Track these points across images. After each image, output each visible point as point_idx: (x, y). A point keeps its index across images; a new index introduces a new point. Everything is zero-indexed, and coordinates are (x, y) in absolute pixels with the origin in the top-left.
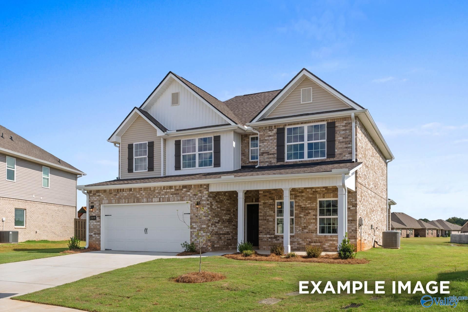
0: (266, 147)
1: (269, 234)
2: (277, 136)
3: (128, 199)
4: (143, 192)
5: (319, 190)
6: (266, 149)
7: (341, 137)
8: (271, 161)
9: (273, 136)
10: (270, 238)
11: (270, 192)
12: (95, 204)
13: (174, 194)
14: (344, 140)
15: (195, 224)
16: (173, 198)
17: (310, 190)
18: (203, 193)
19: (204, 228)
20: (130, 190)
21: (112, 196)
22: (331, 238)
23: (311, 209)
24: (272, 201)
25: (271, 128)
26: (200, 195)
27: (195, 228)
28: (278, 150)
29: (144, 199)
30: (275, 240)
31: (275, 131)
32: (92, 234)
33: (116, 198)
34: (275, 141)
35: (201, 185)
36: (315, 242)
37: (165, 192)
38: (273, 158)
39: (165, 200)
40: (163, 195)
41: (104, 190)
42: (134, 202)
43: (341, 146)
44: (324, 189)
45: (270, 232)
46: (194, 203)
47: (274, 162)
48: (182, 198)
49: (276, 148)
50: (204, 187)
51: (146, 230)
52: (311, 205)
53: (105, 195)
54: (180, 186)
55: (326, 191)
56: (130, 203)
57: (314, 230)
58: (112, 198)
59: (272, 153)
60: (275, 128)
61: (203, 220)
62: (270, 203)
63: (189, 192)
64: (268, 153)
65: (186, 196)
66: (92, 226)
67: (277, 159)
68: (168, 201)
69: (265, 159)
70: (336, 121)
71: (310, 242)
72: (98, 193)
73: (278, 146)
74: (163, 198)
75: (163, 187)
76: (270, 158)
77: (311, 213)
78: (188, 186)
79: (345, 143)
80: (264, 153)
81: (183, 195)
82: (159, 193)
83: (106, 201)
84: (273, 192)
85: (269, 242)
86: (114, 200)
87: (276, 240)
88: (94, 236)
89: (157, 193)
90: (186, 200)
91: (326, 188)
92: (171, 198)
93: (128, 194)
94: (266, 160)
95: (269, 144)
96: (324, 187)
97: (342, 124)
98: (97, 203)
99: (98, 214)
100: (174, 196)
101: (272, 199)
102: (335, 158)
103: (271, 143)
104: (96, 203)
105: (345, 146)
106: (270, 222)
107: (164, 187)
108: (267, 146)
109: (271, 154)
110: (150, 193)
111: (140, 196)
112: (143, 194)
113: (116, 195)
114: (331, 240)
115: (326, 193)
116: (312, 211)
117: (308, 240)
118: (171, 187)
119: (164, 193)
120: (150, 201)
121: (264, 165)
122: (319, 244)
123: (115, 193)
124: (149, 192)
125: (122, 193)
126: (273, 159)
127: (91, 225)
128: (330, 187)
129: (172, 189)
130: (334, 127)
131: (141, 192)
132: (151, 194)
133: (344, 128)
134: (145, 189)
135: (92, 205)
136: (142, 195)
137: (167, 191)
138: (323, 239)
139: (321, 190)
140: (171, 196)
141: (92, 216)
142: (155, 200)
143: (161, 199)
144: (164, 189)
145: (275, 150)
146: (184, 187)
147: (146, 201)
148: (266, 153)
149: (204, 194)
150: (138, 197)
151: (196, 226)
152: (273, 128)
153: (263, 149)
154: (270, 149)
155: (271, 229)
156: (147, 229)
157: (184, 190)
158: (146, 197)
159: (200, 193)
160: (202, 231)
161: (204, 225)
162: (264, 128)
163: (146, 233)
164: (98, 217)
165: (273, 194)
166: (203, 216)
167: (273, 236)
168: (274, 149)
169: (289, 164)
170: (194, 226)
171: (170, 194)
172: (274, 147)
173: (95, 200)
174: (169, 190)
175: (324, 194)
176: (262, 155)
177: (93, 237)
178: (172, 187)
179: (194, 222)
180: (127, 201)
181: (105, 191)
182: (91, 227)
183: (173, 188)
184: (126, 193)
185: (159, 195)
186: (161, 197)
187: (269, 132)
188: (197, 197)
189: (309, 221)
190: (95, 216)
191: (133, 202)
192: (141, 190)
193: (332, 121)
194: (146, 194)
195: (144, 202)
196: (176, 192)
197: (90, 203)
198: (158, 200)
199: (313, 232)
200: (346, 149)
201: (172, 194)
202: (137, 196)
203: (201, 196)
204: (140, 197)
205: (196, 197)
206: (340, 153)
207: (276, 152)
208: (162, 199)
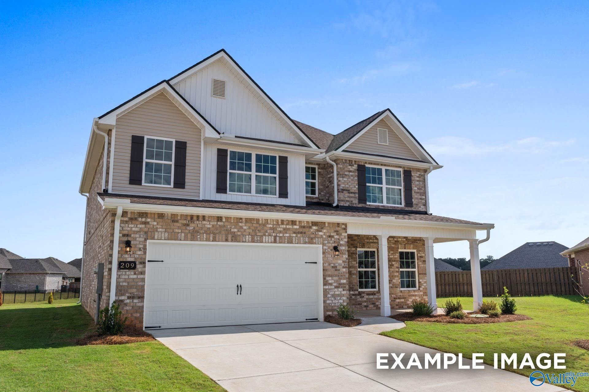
0: (346, 184)
1: (353, 291)
2: (358, 173)
3: (214, 234)
4: (243, 224)
5: (400, 240)
6: (347, 186)
7: (416, 187)
8: (352, 201)
9: (353, 172)
10: (353, 295)
11: (352, 238)
12: (135, 239)
13: (298, 233)
14: (419, 191)
15: (330, 278)
16: (297, 238)
17: (392, 239)
18: (341, 235)
19: (344, 284)
20: (219, 219)
21: (178, 227)
22: (414, 293)
23: (394, 261)
24: (354, 249)
25: (351, 162)
26: (336, 237)
27: (331, 284)
28: (359, 189)
29: (247, 236)
30: (358, 297)
31: (355, 167)
32: (122, 298)
33: (187, 231)
34: (356, 178)
35: (338, 224)
36: (399, 298)
37: (284, 229)
38: (354, 197)
39: (283, 241)
40: (280, 232)
41: (158, 214)
42: (227, 240)
43: (417, 197)
44: (405, 240)
45: (353, 288)
46: (329, 248)
47: (355, 202)
48: (312, 239)
49: (357, 187)
50: (342, 227)
51: (239, 288)
52: (394, 256)
53: (161, 224)
54: (308, 222)
55: (406, 242)
56: (219, 241)
57: (398, 285)
58: (177, 231)
59: (353, 191)
60: (356, 164)
61: (341, 273)
62: (352, 252)
63: (320, 231)
64: (348, 191)
65: (318, 238)
66: (123, 282)
67: (359, 199)
68: (288, 243)
69: (345, 197)
70: (411, 170)
71: (394, 298)
72: (142, 218)
73: (359, 185)
74: (280, 237)
75: (280, 221)
76: (352, 197)
77: (395, 265)
78: (319, 223)
79: (419, 194)
80: (344, 190)
81: (312, 236)
82: (273, 229)
83: (163, 235)
84: (356, 238)
85: (353, 300)
86: (183, 235)
87: (360, 297)
88: (128, 301)
89: (271, 229)
90: (317, 243)
91: (406, 238)
92: (294, 238)
93: (213, 226)
94: (347, 199)
95: (349, 180)
96: (405, 238)
97: (416, 175)
98: (140, 237)
99: (141, 259)
100: (299, 236)
101: (354, 247)
102: (412, 208)
103: (352, 180)
104: (137, 236)
105: (420, 197)
106: (353, 275)
107: (283, 221)
108: (348, 183)
109: (352, 193)
110: (257, 227)
111: (238, 231)
112: (245, 228)
113: (188, 225)
114: (413, 295)
115: (406, 244)
116: (395, 263)
117: (392, 296)
118: (293, 222)
119: (282, 230)
120: (257, 241)
121: (345, 205)
122: (403, 300)
123: (185, 222)
124: (254, 225)
125: (200, 222)
126: (354, 199)
127: (121, 280)
128: (409, 237)
129: (296, 225)
130: (411, 176)
131: (240, 224)
132: (259, 229)
133: (418, 179)
134: (248, 220)
135: (125, 239)
136: (242, 230)
137: (288, 227)
138: (406, 295)
139: (402, 240)
140: (294, 235)
141: (125, 262)
142: (267, 239)
143: (278, 238)
144: (282, 224)
145: (356, 189)
146: (315, 224)
147: (250, 239)
148: (346, 190)
149: (343, 237)
150: (235, 232)
151: (333, 281)
152: (353, 163)
153: (343, 185)
154: (351, 186)
155: (354, 284)
156: (241, 286)
157: (314, 228)
158: (249, 233)
159: (337, 234)
160: (341, 288)
161: (344, 279)
162: (344, 161)
163: (239, 293)
164: (141, 263)
165: (355, 240)
166: (342, 266)
167: (357, 292)
168: (355, 187)
169: (371, 207)
170: (330, 282)
171: (292, 232)
172: (355, 185)
173: (134, 231)
174: (290, 227)
175: (405, 245)
176: (342, 192)
177: (126, 305)
178: (295, 221)
179: (329, 276)
180: (211, 238)
181: (161, 216)
182: (121, 284)
183: (297, 223)
184: (210, 224)
185: (273, 232)
186: (277, 236)
187: (349, 167)
188: (333, 239)
189: (392, 274)
190: (134, 263)
191: (224, 239)
192: (241, 221)
193: (408, 169)
194: (249, 229)
195: (247, 241)
196: (301, 230)
197: (121, 235)
198: (273, 240)
199: (397, 286)
200: (421, 200)
201: (295, 233)
202: (232, 230)
203: (338, 239)
204: (239, 233)
205: (331, 239)
206: (416, 203)
207: (357, 191)
208: (279, 240)
